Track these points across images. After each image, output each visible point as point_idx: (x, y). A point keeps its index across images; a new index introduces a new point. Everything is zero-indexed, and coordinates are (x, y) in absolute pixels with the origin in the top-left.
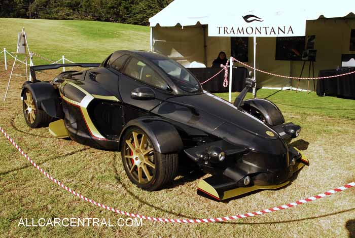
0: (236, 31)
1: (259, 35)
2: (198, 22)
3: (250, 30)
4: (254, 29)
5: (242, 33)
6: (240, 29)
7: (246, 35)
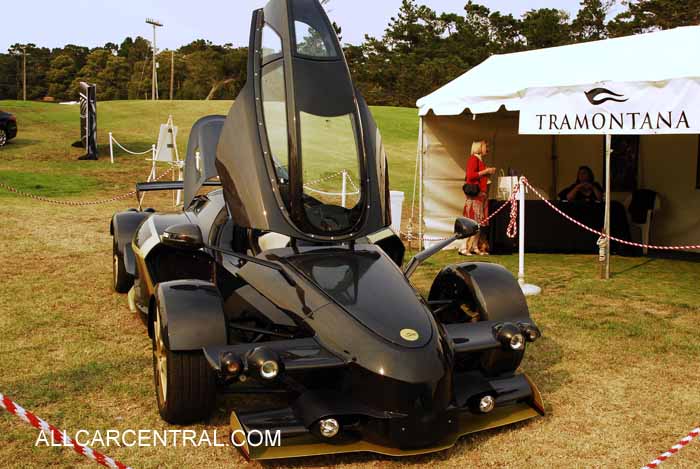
0: (572, 121)
1: (617, 131)
2: (503, 107)
3: (599, 121)
4: (608, 118)
5: (585, 126)
6: (581, 119)
7: (592, 131)
